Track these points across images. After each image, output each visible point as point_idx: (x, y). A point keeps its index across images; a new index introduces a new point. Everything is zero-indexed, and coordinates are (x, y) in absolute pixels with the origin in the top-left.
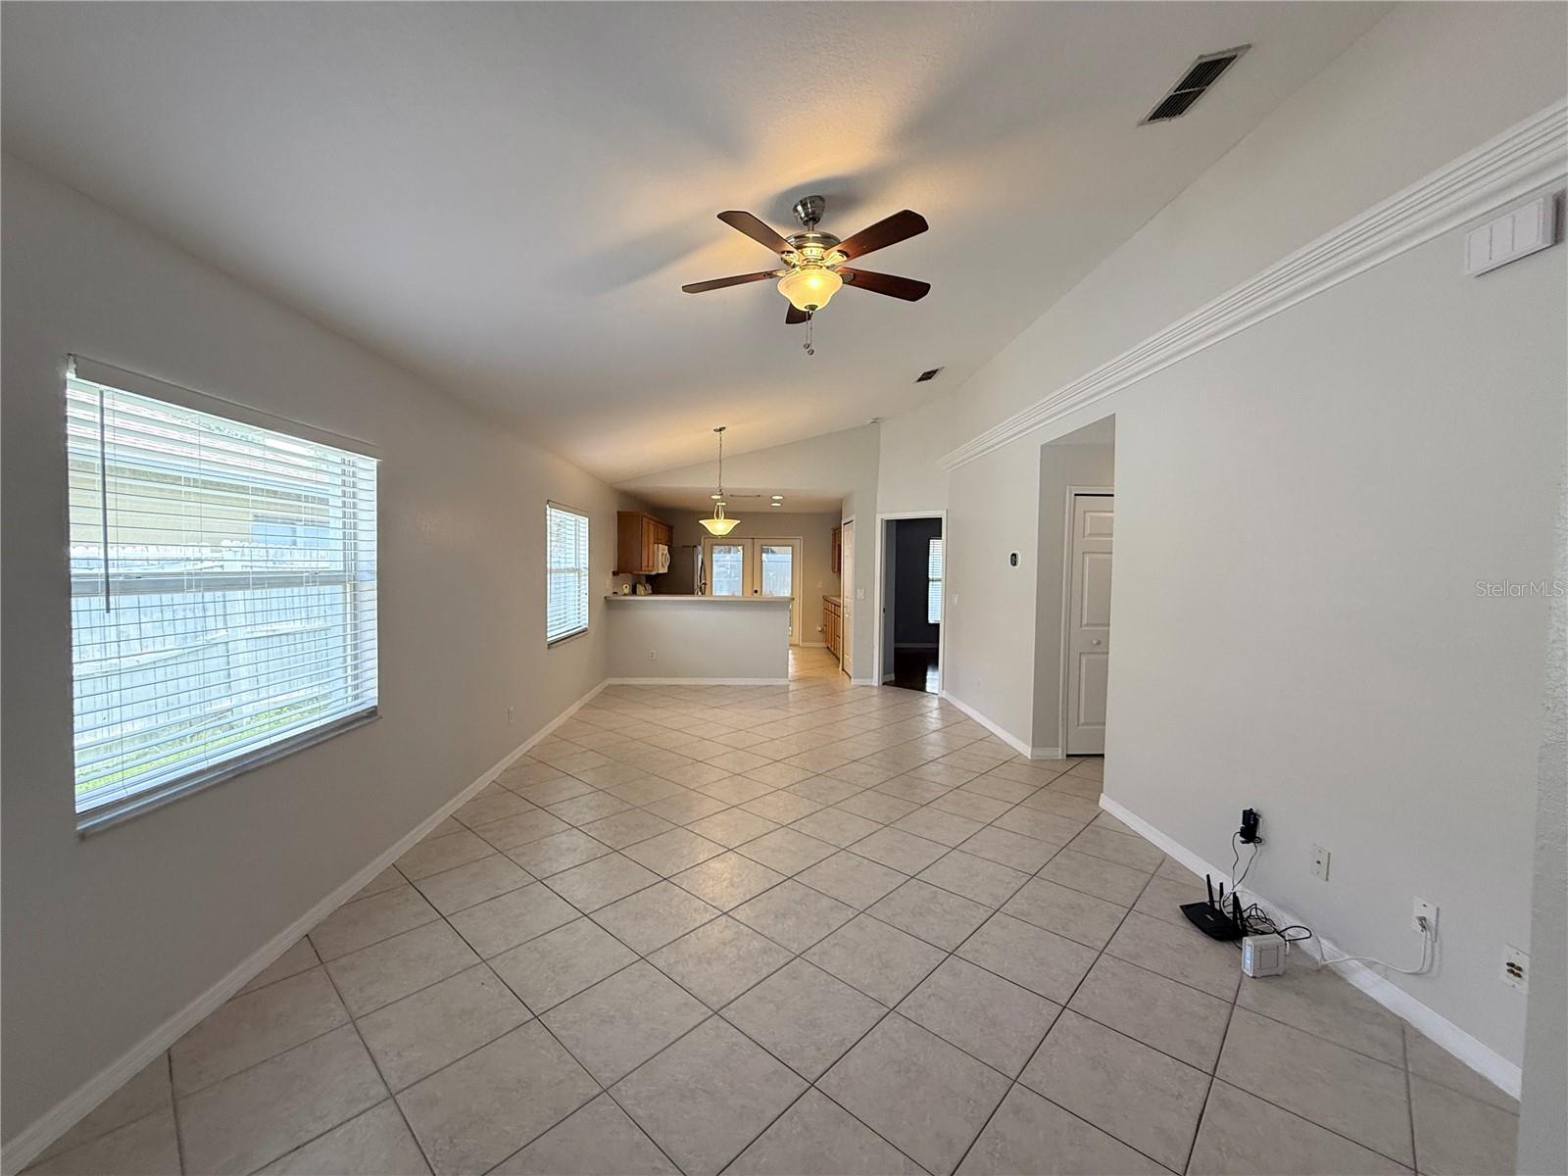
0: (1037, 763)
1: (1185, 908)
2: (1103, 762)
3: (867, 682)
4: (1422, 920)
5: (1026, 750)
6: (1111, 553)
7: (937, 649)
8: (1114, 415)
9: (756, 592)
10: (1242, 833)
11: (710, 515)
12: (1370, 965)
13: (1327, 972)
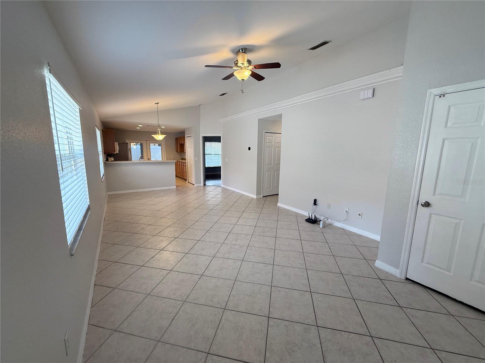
0: (258, 199)
1: (306, 220)
2: (278, 196)
3: (199, 185)
4: (346, 211)
5: (255, 197)
6: (280, 147)
7: (221, 174)
8: (282, 114)
9: (149, 159)
10: (314, 204)
11: (155, 133)
12: (337, 221)
13: (330, 225)
